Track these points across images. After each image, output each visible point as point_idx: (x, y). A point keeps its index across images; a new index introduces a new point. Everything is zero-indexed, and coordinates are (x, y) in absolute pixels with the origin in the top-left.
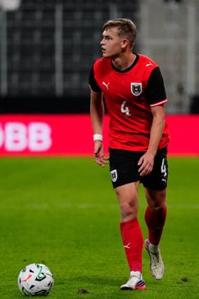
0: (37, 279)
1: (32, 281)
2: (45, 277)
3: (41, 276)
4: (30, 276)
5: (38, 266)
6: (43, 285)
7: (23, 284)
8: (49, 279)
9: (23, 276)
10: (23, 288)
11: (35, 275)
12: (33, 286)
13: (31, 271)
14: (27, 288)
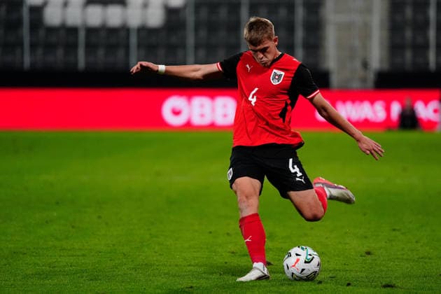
0: (306, 262)
1: (301, 265)
2: (313, 257)
3: (309, 257)
4: (298, 260)
5: (303, 249)
6: (312, 267)
7: (292, 270)
8: (317, 260)
9: (290, 261)
10: (293, 274)
11: (302, 258)
12: (303, 270)
13: (297, 255)
14: (297, 273)
